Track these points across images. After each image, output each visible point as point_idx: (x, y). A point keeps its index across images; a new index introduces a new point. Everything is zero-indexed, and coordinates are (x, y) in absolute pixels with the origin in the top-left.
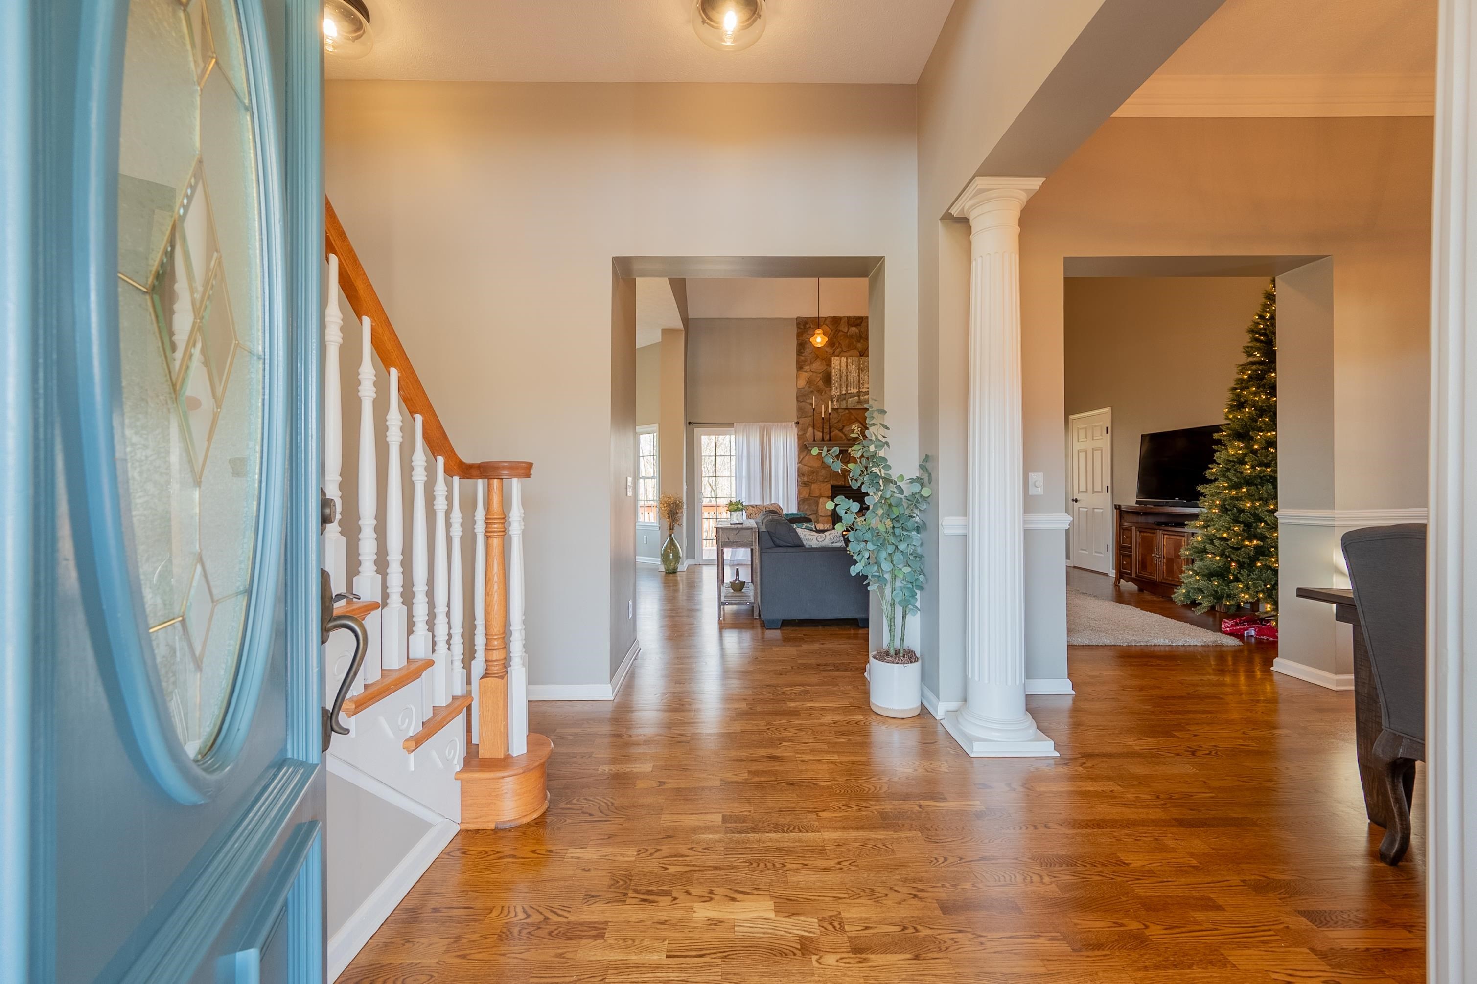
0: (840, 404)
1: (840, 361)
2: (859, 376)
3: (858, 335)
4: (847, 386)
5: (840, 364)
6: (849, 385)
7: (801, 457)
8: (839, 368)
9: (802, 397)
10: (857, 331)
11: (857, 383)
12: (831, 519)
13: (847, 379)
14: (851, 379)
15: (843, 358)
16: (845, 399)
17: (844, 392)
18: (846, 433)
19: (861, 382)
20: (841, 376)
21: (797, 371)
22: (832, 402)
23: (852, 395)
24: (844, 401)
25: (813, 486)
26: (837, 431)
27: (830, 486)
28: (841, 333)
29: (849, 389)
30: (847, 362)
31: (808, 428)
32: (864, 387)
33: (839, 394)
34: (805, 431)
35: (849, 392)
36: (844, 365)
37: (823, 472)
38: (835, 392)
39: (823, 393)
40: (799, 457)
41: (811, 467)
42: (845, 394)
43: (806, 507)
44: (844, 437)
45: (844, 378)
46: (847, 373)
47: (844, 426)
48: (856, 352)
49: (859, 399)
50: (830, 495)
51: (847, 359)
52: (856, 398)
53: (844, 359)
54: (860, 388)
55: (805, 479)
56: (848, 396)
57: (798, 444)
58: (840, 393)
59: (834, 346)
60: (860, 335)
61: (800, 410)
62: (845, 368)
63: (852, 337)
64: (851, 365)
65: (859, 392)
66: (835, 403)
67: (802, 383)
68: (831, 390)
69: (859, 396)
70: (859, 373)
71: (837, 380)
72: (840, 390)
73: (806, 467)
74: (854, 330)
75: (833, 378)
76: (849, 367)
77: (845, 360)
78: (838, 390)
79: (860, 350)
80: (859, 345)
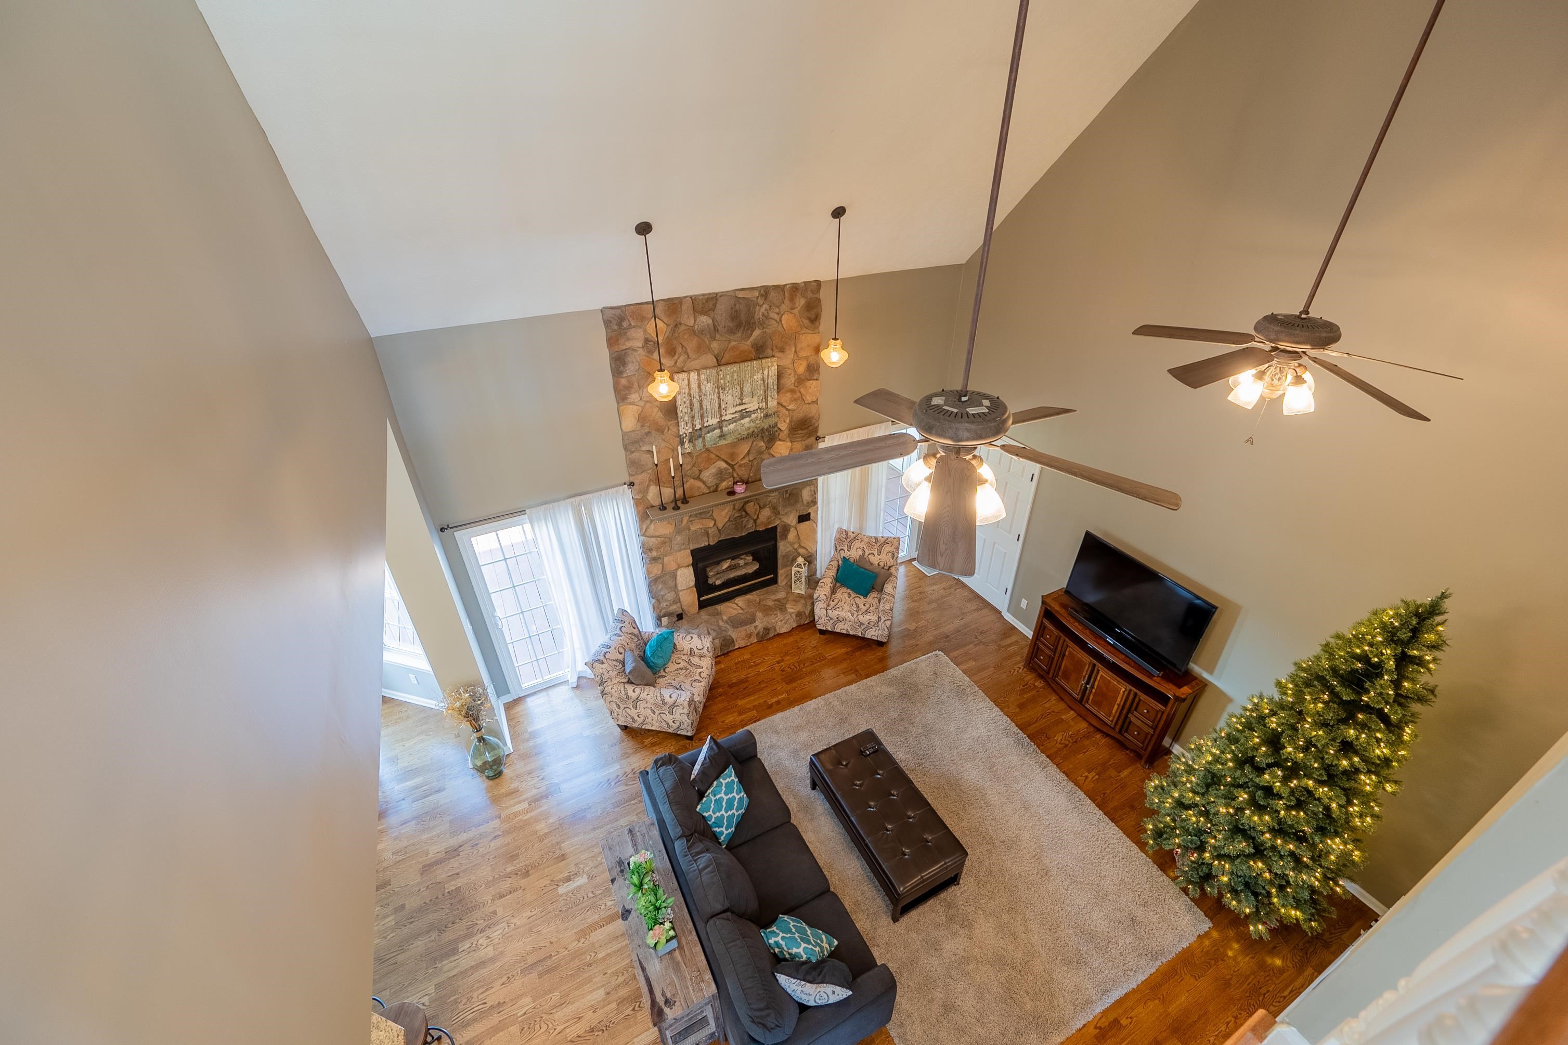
0: (694, 446)
1: (689, 380)
2: (719, 397)
3: (712, 327)
4: (702, 417)
5: (689, 384)
6: (705, 414)
7: (644, 527)
8: (687, 391)
9: (631, 444)
10: (710, 321)
11: (716, 409)
12: (695, 589)
13: (701, 405)
14: (707, 405)
15: (692, 374)
16: (700, 436)
17: (698, 427)
18: (705, 479)
19: (723, 407)
20: (691, 404)
21: (618, 403)
22: (682, 444)
23: (711, 429)
24: (700, 440)
25: (666, 559)
26: (692, 481)
27: (690, 552)
28: (682, 328)
29: (705, 420)
30: (699, 380)
31: (648, 486)
32: (728, 412)
33: (691, 430)
34: (645, 491)
35: (705, 425)
36: (694, 385)
37: (679, 538)
38: (684, 429)
39: (666, 430)
40: (641, 529)
41: (658, 537)
42: (701, 429)
43: (660, 587)
44: (703, 486)
45: (696, 405)
46: (700, 396)
47: (700, 471)
48: (710, 359)
49: (722, 431)
50: (691, 562)
51: (699, 375)
52: (717, 431)
53: (694, 376)
54: (721, 416)
55: (654, 554)
56: (704, 431)
57: (638, 512)
58: (693, 429)
59: (675, 354)
60: (715, 326)
61: (634, 465)
62: (697, 390)
63: (702, 332)
64: (705, 383)
65: (721, 422)
66: (686, 445)
67: (630, 423)
68: (678, 424)
69: (721, 428)
70: (719, 393)
71: (685, 410)
72: (693, 425)
73: (653, 539)
74: (705, 320)
75: (680, 408)
76: (703, 387)
77: (696, 377)
78: (690, 425)
79: (716, 352)
80: (715, 345)
